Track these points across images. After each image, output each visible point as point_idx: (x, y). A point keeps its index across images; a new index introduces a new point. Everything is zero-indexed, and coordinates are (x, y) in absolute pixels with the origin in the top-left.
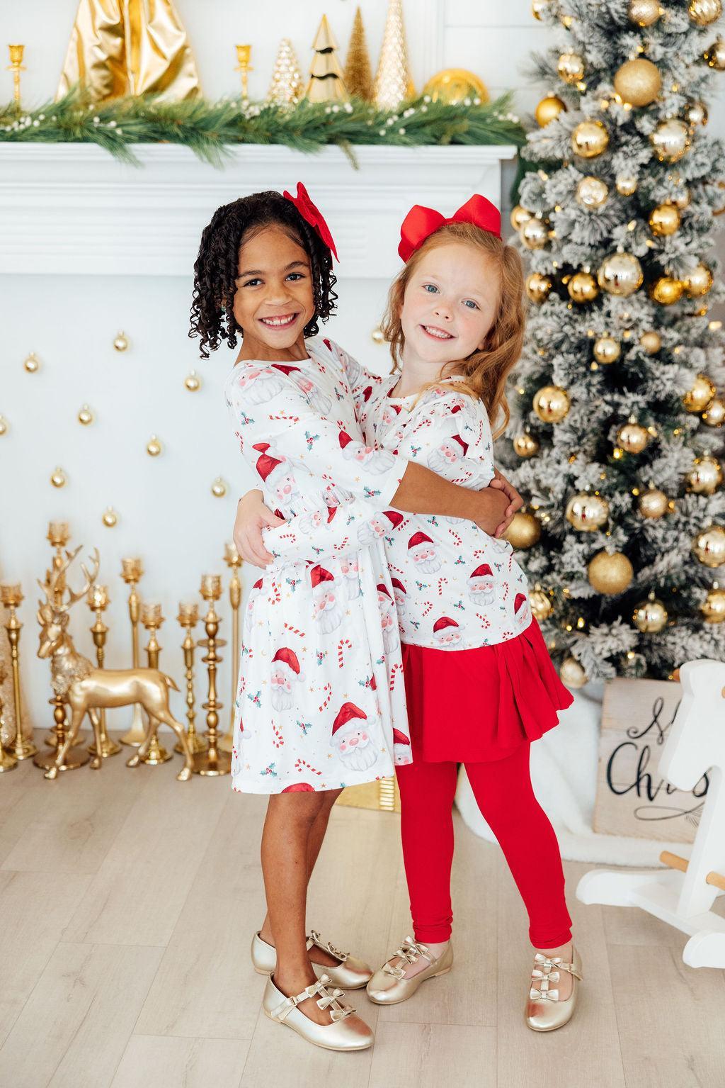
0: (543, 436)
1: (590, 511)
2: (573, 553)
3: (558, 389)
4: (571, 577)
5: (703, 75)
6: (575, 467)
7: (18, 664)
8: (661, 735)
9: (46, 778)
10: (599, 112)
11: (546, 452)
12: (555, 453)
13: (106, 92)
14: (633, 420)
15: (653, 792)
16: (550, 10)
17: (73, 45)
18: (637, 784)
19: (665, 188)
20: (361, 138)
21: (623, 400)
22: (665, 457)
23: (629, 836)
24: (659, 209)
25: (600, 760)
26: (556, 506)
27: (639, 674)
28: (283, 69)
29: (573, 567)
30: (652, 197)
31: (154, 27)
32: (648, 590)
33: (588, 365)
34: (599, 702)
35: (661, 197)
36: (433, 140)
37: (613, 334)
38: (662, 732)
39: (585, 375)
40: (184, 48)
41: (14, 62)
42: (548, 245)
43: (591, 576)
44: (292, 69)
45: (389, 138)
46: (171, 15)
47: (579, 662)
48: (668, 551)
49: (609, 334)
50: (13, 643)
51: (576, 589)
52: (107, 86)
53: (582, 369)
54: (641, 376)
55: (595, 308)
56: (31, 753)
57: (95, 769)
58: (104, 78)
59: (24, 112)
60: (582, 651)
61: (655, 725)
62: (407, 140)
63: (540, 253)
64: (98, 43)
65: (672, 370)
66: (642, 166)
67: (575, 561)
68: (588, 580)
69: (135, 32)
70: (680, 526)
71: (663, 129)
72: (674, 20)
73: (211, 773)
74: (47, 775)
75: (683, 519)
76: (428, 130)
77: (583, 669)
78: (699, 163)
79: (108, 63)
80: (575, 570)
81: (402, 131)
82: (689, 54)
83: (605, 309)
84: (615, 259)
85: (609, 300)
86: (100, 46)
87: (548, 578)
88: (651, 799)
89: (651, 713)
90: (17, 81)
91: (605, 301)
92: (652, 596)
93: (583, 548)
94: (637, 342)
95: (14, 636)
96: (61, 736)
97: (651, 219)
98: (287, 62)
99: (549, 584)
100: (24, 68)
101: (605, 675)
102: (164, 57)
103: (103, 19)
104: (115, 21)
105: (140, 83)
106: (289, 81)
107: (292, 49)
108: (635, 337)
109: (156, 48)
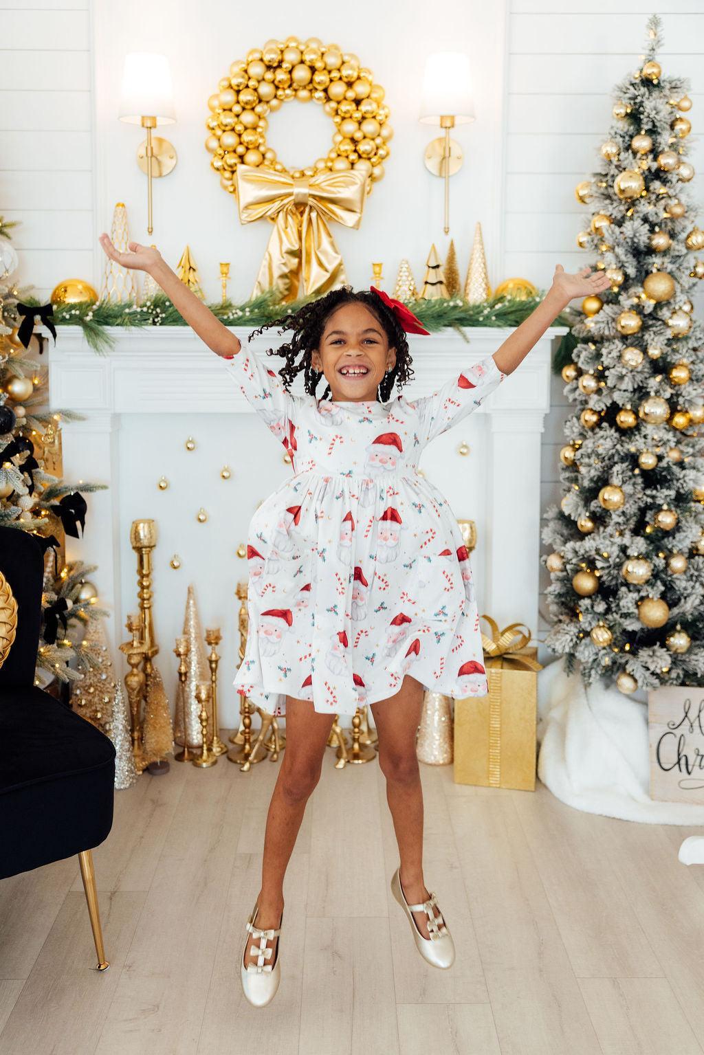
0: (600, 519)
1: (638, 571)
2: (627, 600)
3: (616, 487)
4: (626, 616)
5: (694, 282)
6: (627, 540)
7: (216, 686)
8: (692, 726)
9: (241, 771)
10: (632, 306)
11: (601, 529)
12: (610, 530)
13: (286, 293)
14: (665, 507)
15: (690, 768)
16: (592, 241)
17: (265, 263)
18: (679, 762)
19: (680, 354)
20: (465, 322)
21: (658, 494)
22: (684, 531)
23: (677, 802)
24: (676, 368)
25: (651, 746)
26: (612, 566)
27: (678, 684)
28: (404, 278)
29: (628, 609)
30: (669, 360)
31: (320, 252)
32: (675, 624)
33: (632, 470)
34: (645, 704)
35: (677, 360)
36: (513, 323)
37: (650, 450)
38: (691, 724)
39: (630, 478)
40: (340, 264)
41: (223, 274)
42: (599, 391)
43: (642, 615)
44: (410, 279)
45: (488, 322)
46: (332, 244)
47: (632, 676)
48: (689, 595)
49: (648, 450)
50: (213, 671)
51: (630, 624)
52: (287, 289)
53: (630, 474)
54: (669, 477)
55: (636, 433)
56: (224, 750)
57: (275, 761)
58: (285, 284)
59: (234, 306)
60: (635, 668)
61: (686, 719)
62: (497, 323)
63: (595, 397)
64: (283, 261)
65: (691, 474)
66: (668, 340)
67: (630, 605)
68: (638, 619)
69: (308, 255)
70: (694, 578)
71: (675, 316)
72: (677, 247)
73: (356, 762)
74: (242, 769)
75: (696, 573)
76: (512, 317)
77: (636, 681)
78: (698, 338)
79: (289, 275)
80: (630, 611)
81: (494, 318)
82: (687, 269)
83: (643, 434)
84: (651, 401)
85: (645, 427)
86: (284, 264)
87: (610, 617)
88: (689, 773)
89: (683, 710)
90: (225, 287)
91: (642, 428)
92: (678, 627)
93: (635, 596)
94: (665, 455)
95: (214, 665)
96: (247, 738)
97: (671, 374)
98: (407, 274)
99: (611, 622)
100: (229, 278)
101: (652, 684)
102: (326, 271)
103: (287, 246)
104: (296, 247)
105: (310, 287)
106: (407, 286)
107: (409, 266)
108: (664, 452)
109: (321, 264)
